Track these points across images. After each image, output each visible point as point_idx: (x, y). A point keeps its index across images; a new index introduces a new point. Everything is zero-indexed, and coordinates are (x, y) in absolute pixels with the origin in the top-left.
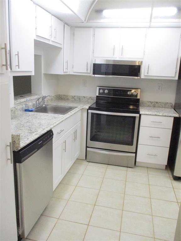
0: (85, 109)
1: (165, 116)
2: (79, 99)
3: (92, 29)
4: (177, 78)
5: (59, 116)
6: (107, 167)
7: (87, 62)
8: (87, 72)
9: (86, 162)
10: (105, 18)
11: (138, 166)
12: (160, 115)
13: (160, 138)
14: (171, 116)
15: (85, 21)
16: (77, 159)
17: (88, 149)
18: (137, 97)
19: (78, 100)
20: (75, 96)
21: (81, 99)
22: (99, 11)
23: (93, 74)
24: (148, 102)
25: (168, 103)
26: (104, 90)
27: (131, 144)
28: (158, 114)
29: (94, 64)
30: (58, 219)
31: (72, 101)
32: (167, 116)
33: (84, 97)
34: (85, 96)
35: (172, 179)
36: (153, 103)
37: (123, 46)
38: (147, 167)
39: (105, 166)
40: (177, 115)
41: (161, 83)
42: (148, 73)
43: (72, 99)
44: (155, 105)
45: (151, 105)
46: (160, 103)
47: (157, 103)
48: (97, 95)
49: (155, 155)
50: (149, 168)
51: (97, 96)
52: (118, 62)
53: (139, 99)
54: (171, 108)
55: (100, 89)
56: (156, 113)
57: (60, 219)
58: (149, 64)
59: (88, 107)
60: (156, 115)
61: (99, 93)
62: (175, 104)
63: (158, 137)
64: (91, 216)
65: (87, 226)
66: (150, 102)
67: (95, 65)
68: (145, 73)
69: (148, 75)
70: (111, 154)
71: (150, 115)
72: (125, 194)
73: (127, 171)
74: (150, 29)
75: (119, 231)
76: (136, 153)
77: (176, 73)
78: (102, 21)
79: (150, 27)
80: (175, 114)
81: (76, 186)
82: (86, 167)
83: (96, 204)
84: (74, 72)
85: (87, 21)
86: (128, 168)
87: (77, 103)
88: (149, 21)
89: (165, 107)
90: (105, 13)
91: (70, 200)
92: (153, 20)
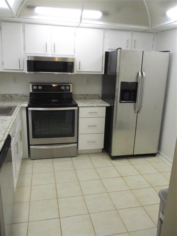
0: (24, 107)
1: (99, 106)
2: (11, 97)
3: (21, 24)
4: (103, 73)
5: (6, 118)
6: (53, 160)
7: (19, 59)
8: (19, 69)
9: (30, 160)
10: (37, 15)
11: (79, 154)
12: (95, 106)
13: (96, 126)
14: (103, 106)
15: (16, 16)
16: (22, 159)
17: (31, 147)
18: (70, 91)
19: (9, 98)
20: (5, 94)
21: (13, 97)
22: (31, 7)
23: (28, 71)
24: (79, 95)
25: (96, 95)
26: (37, 86)
27: (73, 135)
28: (93, 105)
29: (27, 61)
30: (28, 222)
31: (3, 99)
32: (101, 107)
33: (16, 95)
34: (17, 93)
35: (110, 159)
36: (84, 96)
37: (54, 43)
38: (87, 154)
39: (51, 160)
40: (108, 105)
41: (89, 77)
42: (79, 69)
43: (2, 97)
44: (86, 97)
45: (82, 98)
46: (89, 95)
47: (87, 95)
48: (31, 91)
49: (94, 142)
50: (89, 153)
51: (30, 93)
52: (52, 59)
53: (72, 93)
54: (99, 99)
55: (33, 86)
56: (91, 105)
57: (30, 222)
58: (80, 61)
59: (27, 105)
60: (92, 107)
61: (33, 90)
62: (102, 95)
63: (95, 126)
64: (58, 209)
65: (59, 219)
66: (81, 95)
67: (29, 62)
68: (77, 69)
69: (80, 71)
70: (53, 148)
71: (87, 107)
72: (79, 180)
73: (72, 160)
74: (78, 28)
75: (88, 213)
76: (77, 143)
77: (102, 68)
78: (34, 17)
79: (78, 27)
80: (106, 104)
81: (31, 186)
82: (33, 165)
83: (58, 197)
84: (5, 69)
85: (19, 16)
86: (72, 158)
87: (9, 101)
88: (79, 21)
89: (94, 99)
90: (37, 10)
91: (31, 201)
92: (83, 21)
